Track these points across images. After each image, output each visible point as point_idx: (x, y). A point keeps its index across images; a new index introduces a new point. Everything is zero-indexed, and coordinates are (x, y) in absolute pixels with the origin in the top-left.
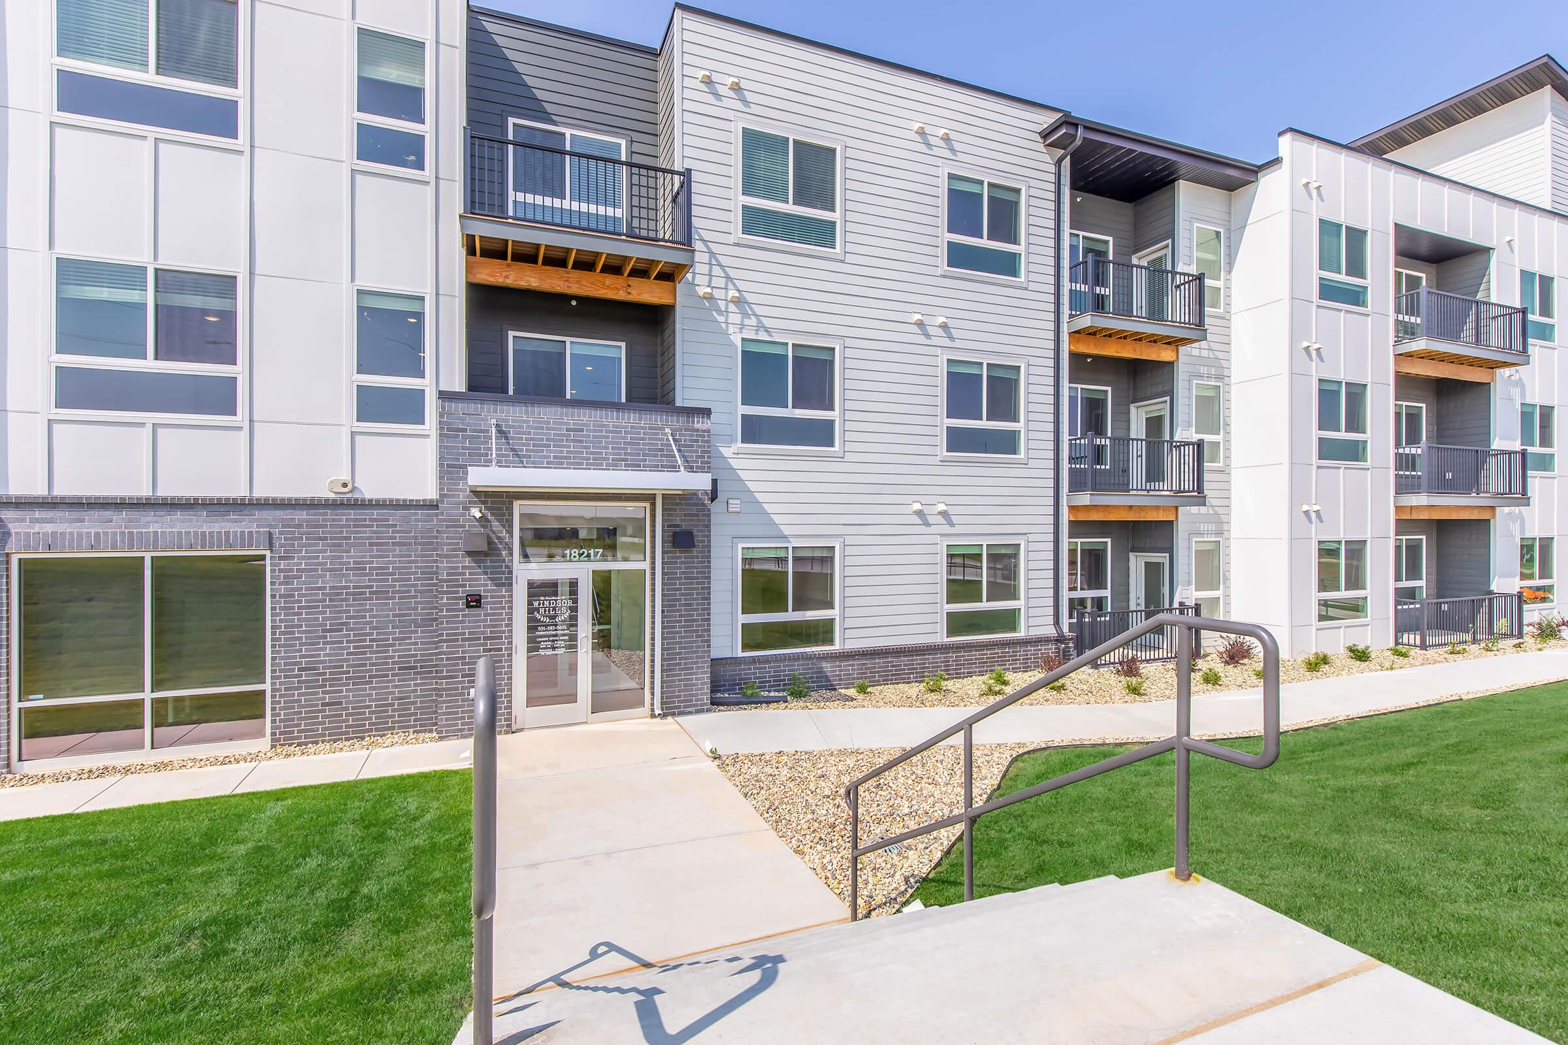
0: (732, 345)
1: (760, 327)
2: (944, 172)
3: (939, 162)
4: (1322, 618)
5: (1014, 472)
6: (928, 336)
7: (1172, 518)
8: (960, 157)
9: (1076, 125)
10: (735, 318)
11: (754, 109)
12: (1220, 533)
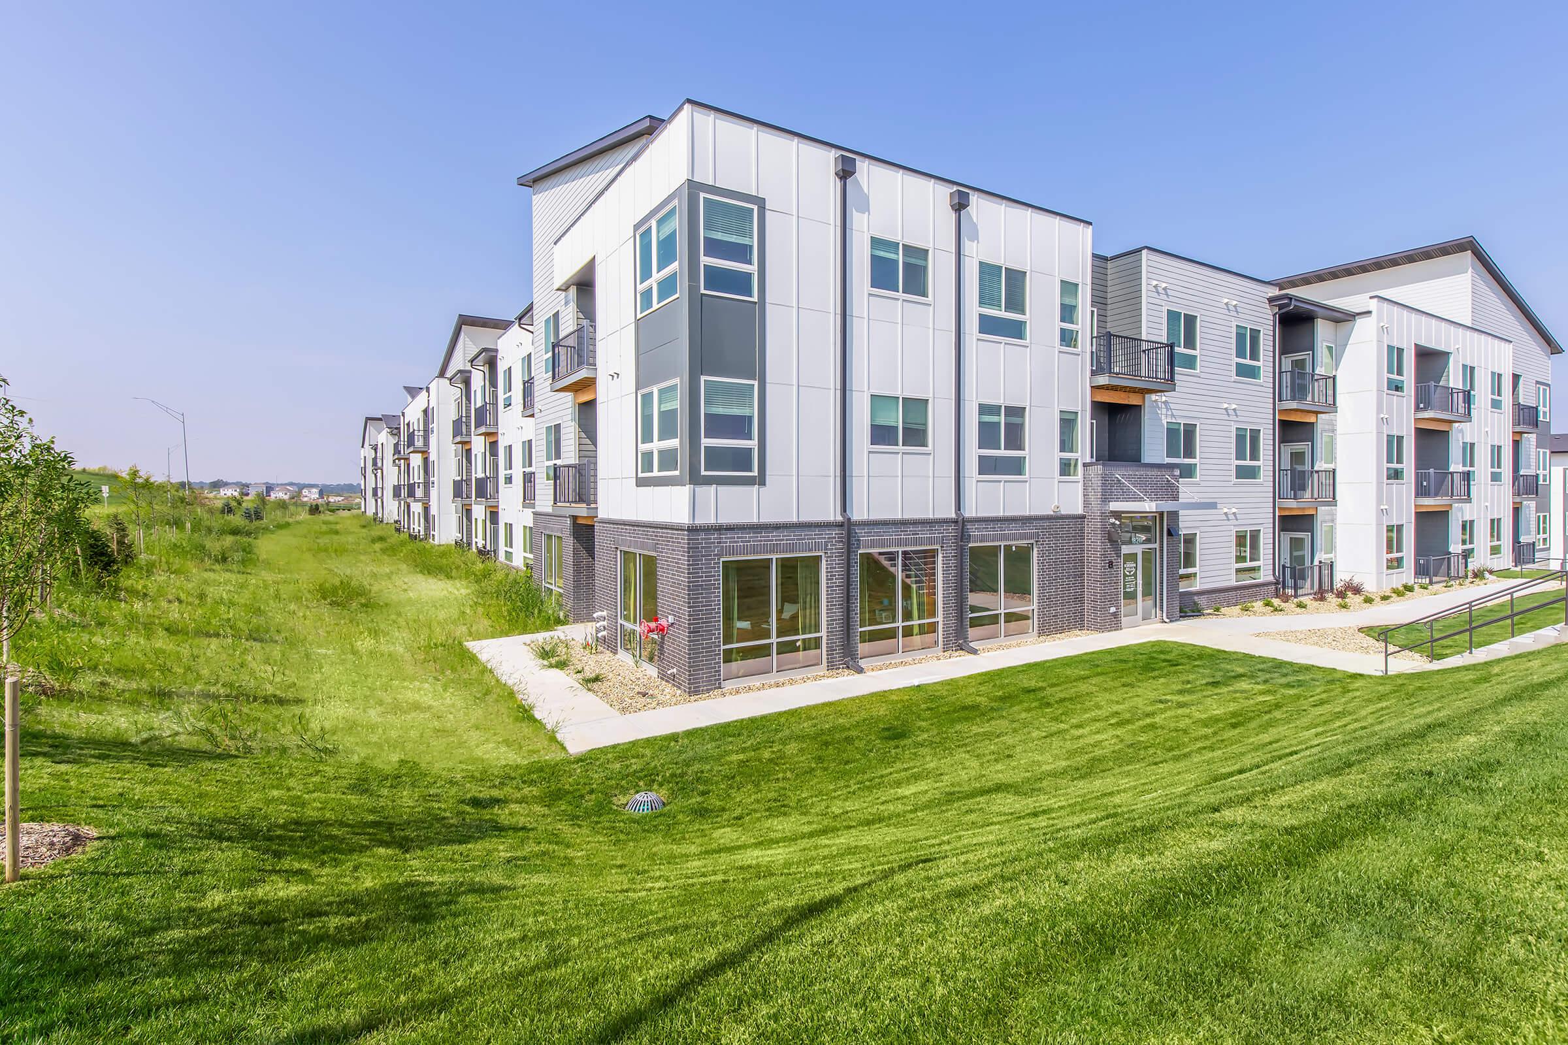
0: (1163, 426)
1: (1173, 415)
2: (1234, 324)
3: (1233, 319)
4: (1388, 568)
5: (1259, 489)
6: (1228, 415)
7: (1314, 513)
8: (1241, 315)
9: (1291, 299)
10: (1164, 411)
11: (1171, 299)
12: (1333, 521)
